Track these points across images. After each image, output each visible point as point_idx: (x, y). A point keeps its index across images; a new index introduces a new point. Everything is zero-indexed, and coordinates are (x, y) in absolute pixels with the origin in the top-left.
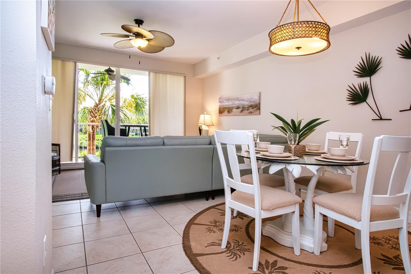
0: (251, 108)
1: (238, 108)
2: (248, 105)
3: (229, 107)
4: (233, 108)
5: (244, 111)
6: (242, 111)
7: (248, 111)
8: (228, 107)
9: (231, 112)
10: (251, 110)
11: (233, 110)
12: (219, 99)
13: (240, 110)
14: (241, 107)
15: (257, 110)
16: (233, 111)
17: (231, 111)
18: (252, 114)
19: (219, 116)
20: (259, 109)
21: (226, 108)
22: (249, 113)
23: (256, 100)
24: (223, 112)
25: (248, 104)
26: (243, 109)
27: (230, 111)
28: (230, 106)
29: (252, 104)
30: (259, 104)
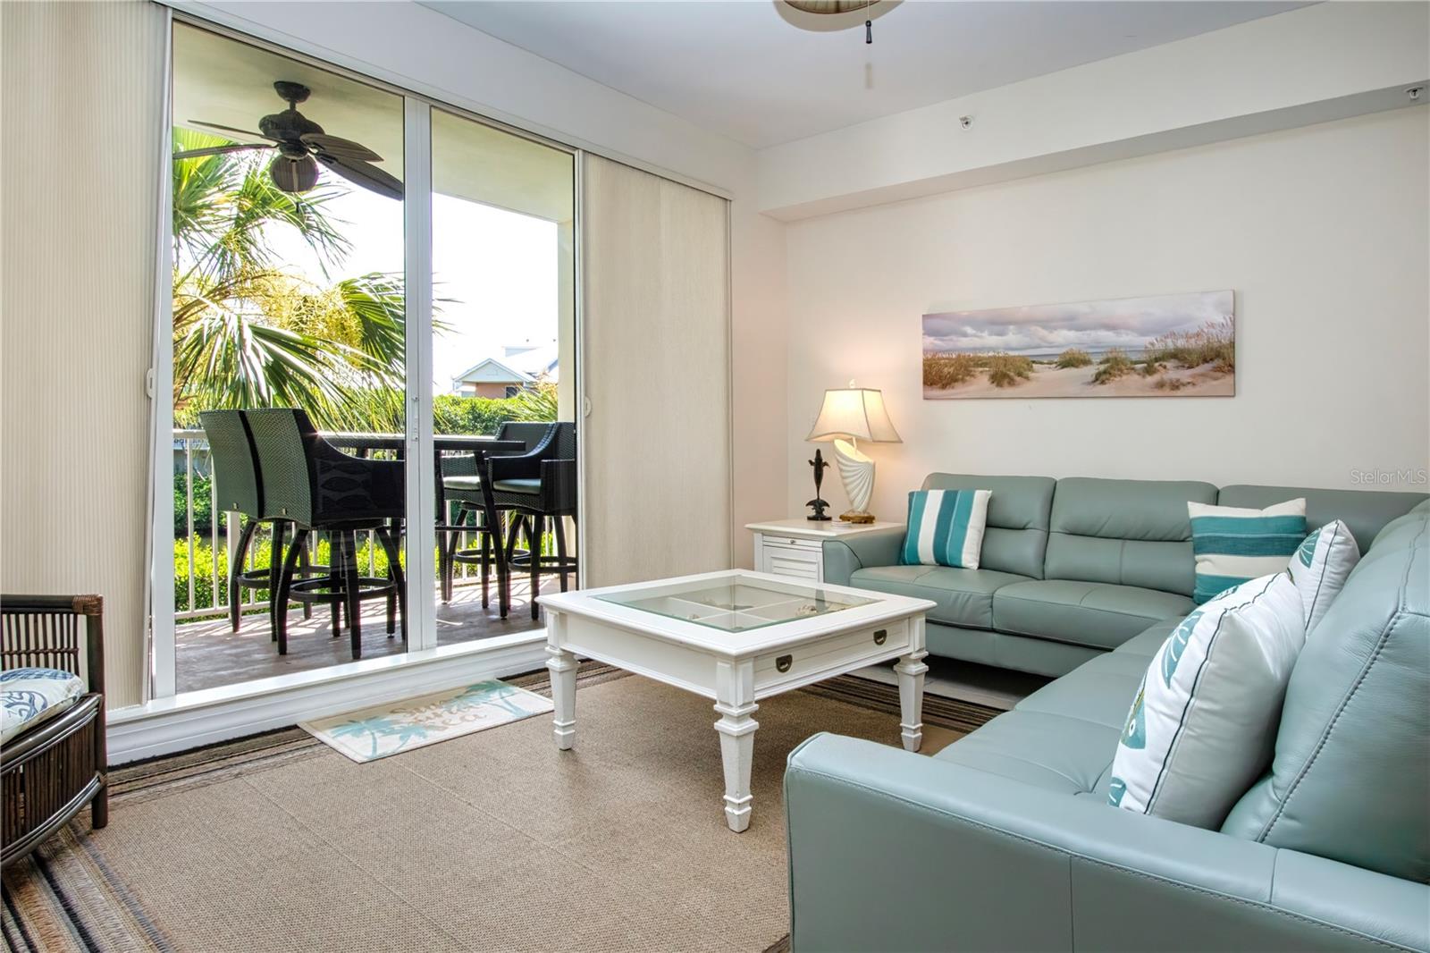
0: (1169, 364)
1: (1070, 362)
2: (1147, 351)
3: (1006, 360)
4: (1034, 362)
5: (1118, 379)
6: (1100, 378)
7: (1151, 379)
8: (995, 357)
9: (1018, 379)
10: (1172, 372)
11: (1031, 369)
12: (923, 316)
13: (1090, 371)
14: (1096, 359)
15: (1220, 374)
16: (1031, 374)
17: (1020, 375)
18: (1178, 393)
19: (925, 398)
20: (1231, 368)
21: (981, 363)
22: (1161, 385)
23: (1212, 325)
24: (956, 381)
25: (1152, 344)
26: (1112, 367)
27: (1005, 376)
28: (1012, 353)
29: (1181, 343)
30: (1232, 345)
